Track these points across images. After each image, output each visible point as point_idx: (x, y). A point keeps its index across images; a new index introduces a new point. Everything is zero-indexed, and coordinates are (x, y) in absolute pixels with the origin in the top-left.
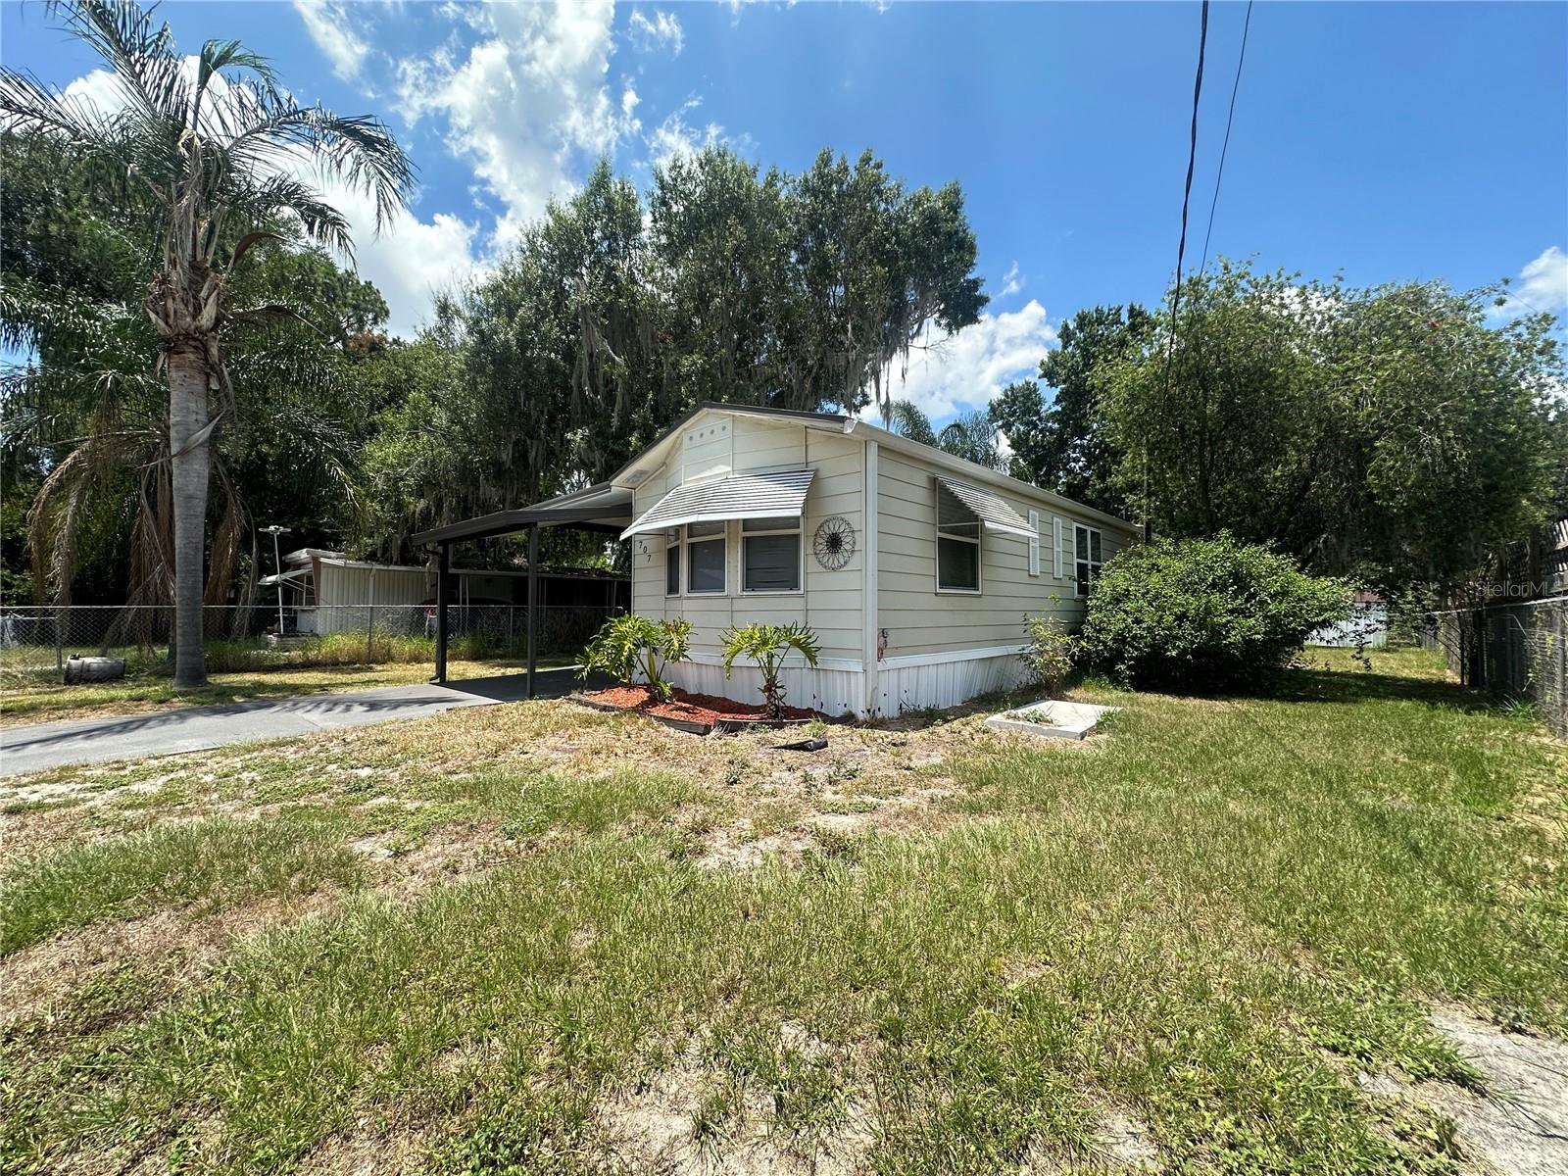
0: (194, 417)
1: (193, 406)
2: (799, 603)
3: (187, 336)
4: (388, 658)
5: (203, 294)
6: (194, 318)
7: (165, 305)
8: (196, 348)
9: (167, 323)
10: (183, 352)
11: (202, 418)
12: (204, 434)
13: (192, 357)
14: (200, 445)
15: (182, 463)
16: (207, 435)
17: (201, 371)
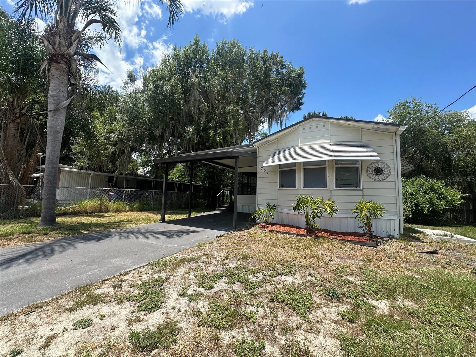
0: (63, 94)
1: (62, 89)
2: (360, 193)
3: (63, 56)
4: (107, 211)
5: (73, 38)
6: (68, 48)
7: (55, 38)
8: (66, 62)
9: (53, 48)
10: (59, 63)
11: (66, 96)
12: (66, 103)
13: (64, 66)
14: (64, 108)
15: (55, 115)
16: (68, 104)
17: (67, 74)
